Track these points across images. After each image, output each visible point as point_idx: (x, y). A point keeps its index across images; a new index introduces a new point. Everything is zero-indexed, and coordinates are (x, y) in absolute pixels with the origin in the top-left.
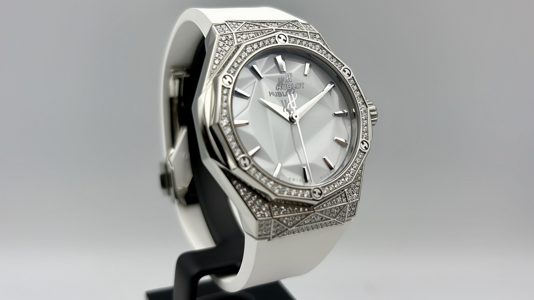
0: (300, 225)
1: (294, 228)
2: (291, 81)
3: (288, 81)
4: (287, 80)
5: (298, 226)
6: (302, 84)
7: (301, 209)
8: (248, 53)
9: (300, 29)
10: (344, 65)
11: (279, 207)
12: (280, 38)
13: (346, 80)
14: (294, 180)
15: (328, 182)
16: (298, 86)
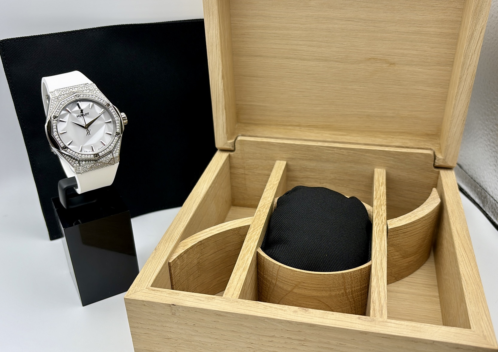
0: (92, 168)
1: (90, 169)
6: (88, 113)
7: (92, 162)
8: (62, 105)
9: (88, 89)
10: (107, 102)
11: (82, 162)
12: (77, 96)
13: (108, 108)
14: (87, 152)
15: (101, 151)
16: (86, 114)
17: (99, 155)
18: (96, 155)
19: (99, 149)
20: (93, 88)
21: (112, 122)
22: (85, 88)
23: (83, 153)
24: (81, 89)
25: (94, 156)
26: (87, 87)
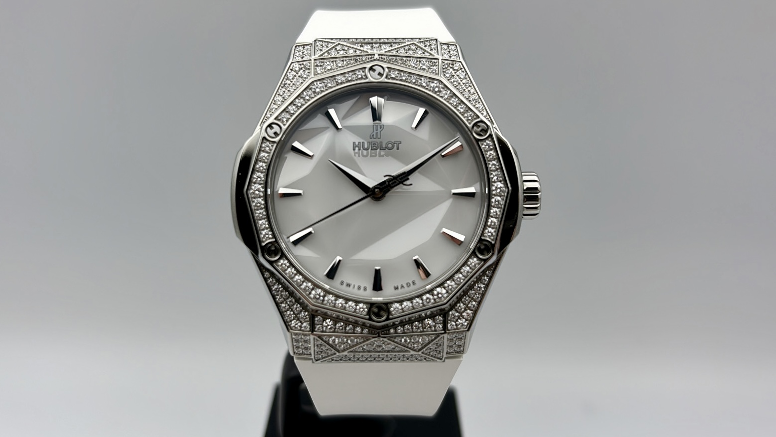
0: (356, 352)
1: (345, 353)
2: (379, 137)
3: (375, 137)
4: (373, 135)
5: (351, 352)
6: (398, 143)
7: (359, 329)
8: (314, 92)
9: (427, 55)
10: (478, 117)
11: (324, 320)
12: (374, 70)
13: (477, 140)
14: (348, 285)
15: (401, 297)
16: (390, 146)
17: (389, 313)
18: (379, 309)
19: (396, 288)
20: (446, 57)
21: (478, 197)
22: (420, 52)
23: (334, 285)
24: (402, 50)
25: (369, 310)
26: (427, 49)
